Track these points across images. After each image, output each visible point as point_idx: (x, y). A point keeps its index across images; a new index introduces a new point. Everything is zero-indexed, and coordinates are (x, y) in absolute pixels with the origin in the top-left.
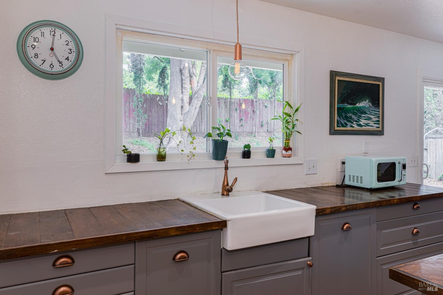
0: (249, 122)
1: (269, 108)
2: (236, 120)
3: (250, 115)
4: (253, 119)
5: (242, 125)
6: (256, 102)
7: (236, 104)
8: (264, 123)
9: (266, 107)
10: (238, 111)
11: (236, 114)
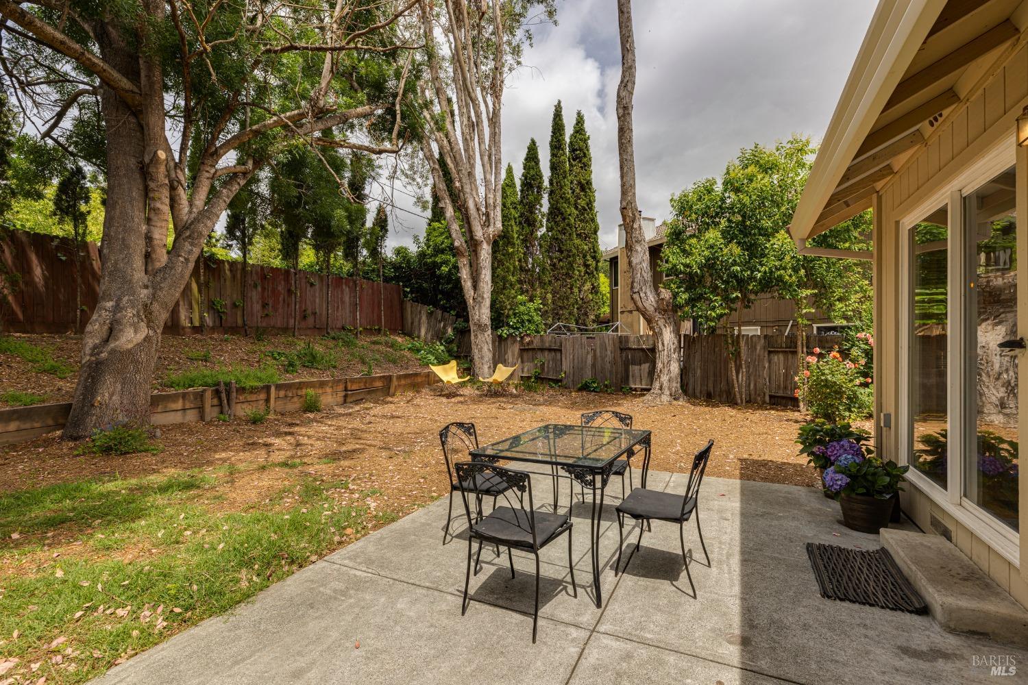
0: (280, 311)
1: (317, 287)
2: (255, 305)
3: (282, 296)
4: (288, 305)
5: (267, 315)
6: (296, 274)
7: (254, 275)
8: (309, 312)
9: (312, 285)
10: (259, 289)
11: (254, 293)
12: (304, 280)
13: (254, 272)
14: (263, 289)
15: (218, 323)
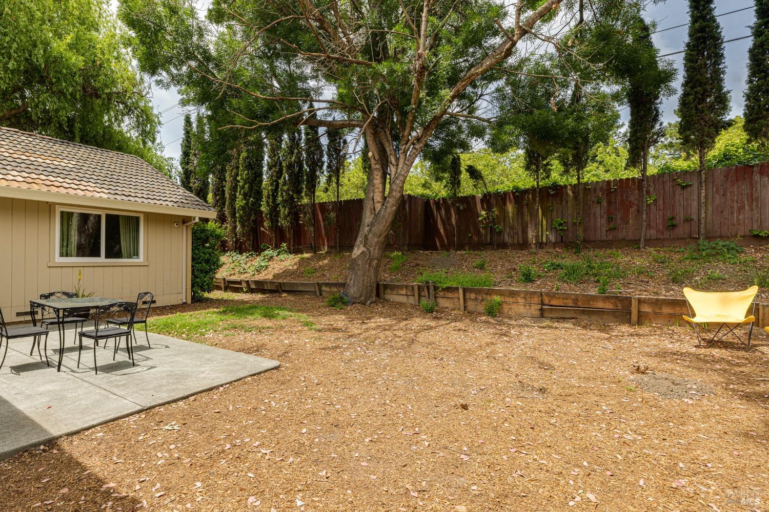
0: (632, 222)
2: (599, 220)
3: (634, 206)
5: (614, 228)
7: (598, 192)
10: (605, 203)
11: (598, 209)
12: (669, 184)
13: (598, 189)
15: (559, 240)
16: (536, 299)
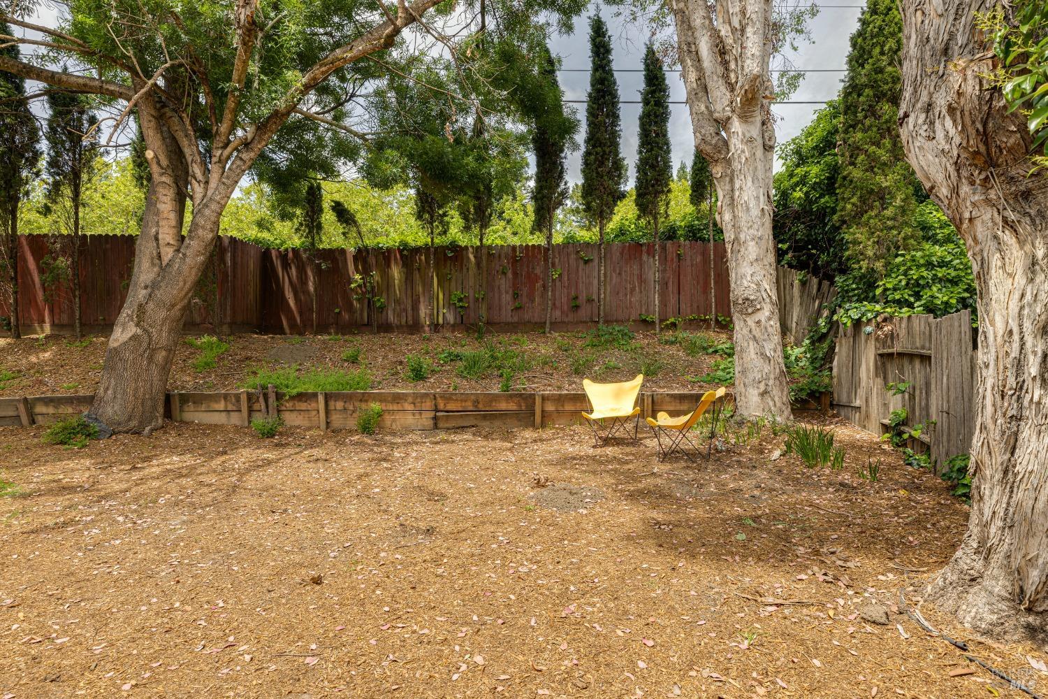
0: (538, 300)
1: (595, 262)
2: (504, 296)
3: (540, 281)
5: (519, 307)
7: (503, 258)
9: (585, 261)
10: (510, 275)
11: (503, 281)
12: (573, 256)
13: (503, 256)
14: (515, 274)
15: (459, 320)
16: (428, 404)
